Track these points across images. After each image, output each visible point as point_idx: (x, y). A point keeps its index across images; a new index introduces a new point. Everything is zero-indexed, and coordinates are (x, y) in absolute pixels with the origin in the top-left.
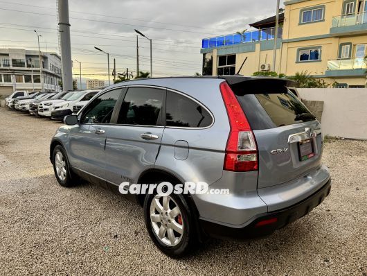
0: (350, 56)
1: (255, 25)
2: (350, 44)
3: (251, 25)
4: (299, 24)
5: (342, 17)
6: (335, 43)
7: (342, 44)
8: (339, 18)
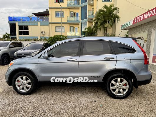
0: (73, 31)
1: (35, 14)
2: (73, 27)
3: (33, 14)
4: (55, 17)
5: (70, 17)
6: (69, 26)
7: (71, 27)
8: (69, 17)
